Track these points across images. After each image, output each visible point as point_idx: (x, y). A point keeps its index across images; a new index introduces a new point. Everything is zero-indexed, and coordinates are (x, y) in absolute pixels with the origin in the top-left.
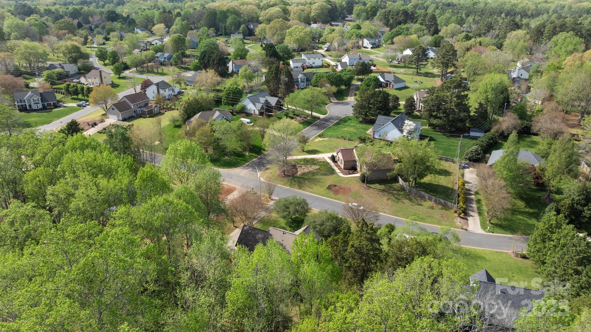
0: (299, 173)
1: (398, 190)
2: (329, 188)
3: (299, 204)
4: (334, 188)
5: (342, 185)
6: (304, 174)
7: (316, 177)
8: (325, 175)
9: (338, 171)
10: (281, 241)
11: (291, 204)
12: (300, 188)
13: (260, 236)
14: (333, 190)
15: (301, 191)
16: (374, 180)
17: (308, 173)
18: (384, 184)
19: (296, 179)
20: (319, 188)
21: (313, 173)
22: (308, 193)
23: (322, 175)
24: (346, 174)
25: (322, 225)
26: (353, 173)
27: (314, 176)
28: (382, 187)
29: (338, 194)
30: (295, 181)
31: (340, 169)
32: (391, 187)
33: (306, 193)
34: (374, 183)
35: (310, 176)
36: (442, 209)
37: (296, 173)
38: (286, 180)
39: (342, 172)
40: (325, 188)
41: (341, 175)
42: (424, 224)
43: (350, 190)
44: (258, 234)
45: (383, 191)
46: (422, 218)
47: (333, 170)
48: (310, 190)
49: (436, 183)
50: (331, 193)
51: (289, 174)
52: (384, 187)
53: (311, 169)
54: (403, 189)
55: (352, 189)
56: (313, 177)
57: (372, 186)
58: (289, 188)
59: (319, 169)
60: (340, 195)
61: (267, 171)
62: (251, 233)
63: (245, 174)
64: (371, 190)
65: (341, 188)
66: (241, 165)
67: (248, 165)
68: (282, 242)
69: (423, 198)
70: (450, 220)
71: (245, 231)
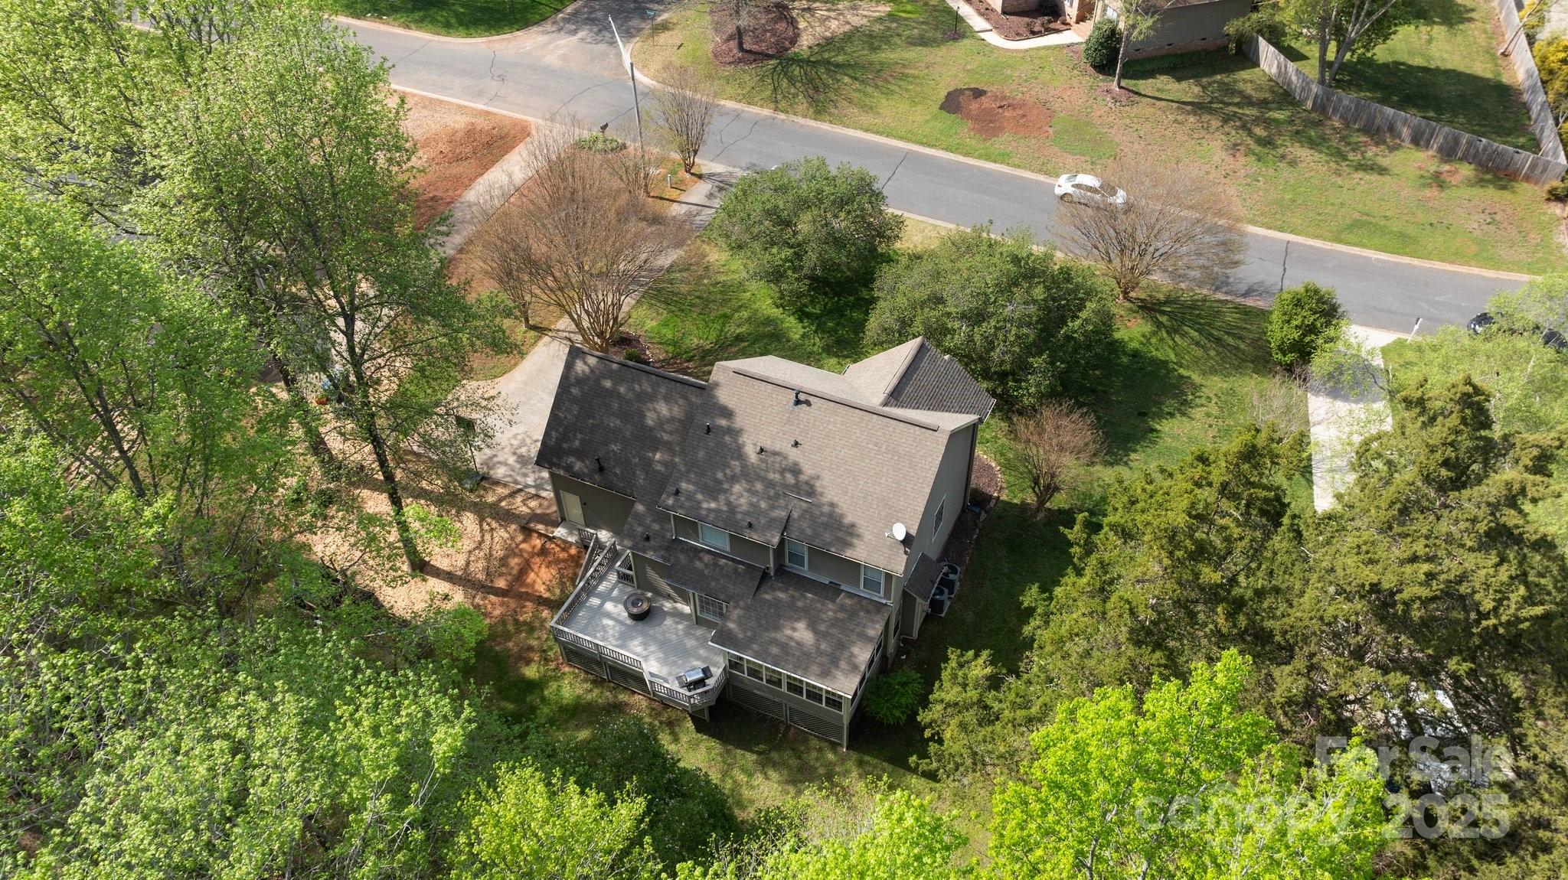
0: (806, 41)
1: (1264, 104)
2: (952, 103)
3: (842, 203)
4: (974, 106)
5: (1012, 90)
6: (829, 43)
7: (887, 55)
8: (923, 42)
9: (977, 22)
10: (784, 446)
11: (803, 204)
12: (819, 110)
13: (663, 409)
14: (969, 116)
15: (825, 126)
16: (1151, 59)
17: (848, 37)
18: (1196, 77)
19: (796, 71)
20: (903, 106)
21: (872, 39)
22: (859, 134)
23: (913, 42)
24: (1018, 36)
25: (977, 317)
26: (1049, 31)
27: (874, 49)
28: (1188, 90)
29: (995, 132)
30: (792, 80)
31: (986, 12)
32: (1228, 90)
33: (851, 132)
34: (1150, 74)
35: (858, 51)
36: (1481, 182)
37: (794, 41)
38: (749, 75)
39: (998, 27)
40: (935, 109)
41: (994, 39)
42: (1416, 262)
43: (1047, 110)
44: (652, 398)
45: (1198, 107)
46: (1403, 236)
47: (958, 19)
48: (867, 119)
49: (1418, 61)
50: (962, 129)
51: (763, 47)
52: (1197, 89)
53: (856, 21)
54: (1284, 96)
55: (1056, 105)
56: (874, 57)
57: (1145, 85)
58: (767, 112)
59: (891, 16)
60: (1005, 137)
61: (663, 38)
62: (612, 393)
63: (564, 57)
64: (1143, 108)
65: (1005, 103)
66: (544, 19)
67: (576, 13)
68: (794, 455)
69: (1379, 133)
70: (1535, 237)
71: (581, 381)
